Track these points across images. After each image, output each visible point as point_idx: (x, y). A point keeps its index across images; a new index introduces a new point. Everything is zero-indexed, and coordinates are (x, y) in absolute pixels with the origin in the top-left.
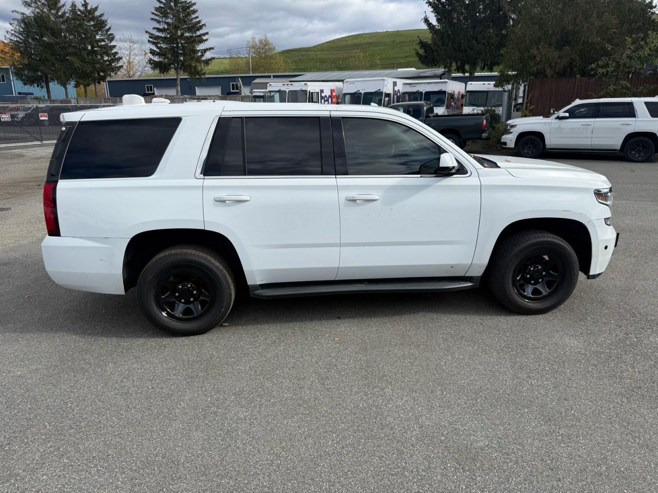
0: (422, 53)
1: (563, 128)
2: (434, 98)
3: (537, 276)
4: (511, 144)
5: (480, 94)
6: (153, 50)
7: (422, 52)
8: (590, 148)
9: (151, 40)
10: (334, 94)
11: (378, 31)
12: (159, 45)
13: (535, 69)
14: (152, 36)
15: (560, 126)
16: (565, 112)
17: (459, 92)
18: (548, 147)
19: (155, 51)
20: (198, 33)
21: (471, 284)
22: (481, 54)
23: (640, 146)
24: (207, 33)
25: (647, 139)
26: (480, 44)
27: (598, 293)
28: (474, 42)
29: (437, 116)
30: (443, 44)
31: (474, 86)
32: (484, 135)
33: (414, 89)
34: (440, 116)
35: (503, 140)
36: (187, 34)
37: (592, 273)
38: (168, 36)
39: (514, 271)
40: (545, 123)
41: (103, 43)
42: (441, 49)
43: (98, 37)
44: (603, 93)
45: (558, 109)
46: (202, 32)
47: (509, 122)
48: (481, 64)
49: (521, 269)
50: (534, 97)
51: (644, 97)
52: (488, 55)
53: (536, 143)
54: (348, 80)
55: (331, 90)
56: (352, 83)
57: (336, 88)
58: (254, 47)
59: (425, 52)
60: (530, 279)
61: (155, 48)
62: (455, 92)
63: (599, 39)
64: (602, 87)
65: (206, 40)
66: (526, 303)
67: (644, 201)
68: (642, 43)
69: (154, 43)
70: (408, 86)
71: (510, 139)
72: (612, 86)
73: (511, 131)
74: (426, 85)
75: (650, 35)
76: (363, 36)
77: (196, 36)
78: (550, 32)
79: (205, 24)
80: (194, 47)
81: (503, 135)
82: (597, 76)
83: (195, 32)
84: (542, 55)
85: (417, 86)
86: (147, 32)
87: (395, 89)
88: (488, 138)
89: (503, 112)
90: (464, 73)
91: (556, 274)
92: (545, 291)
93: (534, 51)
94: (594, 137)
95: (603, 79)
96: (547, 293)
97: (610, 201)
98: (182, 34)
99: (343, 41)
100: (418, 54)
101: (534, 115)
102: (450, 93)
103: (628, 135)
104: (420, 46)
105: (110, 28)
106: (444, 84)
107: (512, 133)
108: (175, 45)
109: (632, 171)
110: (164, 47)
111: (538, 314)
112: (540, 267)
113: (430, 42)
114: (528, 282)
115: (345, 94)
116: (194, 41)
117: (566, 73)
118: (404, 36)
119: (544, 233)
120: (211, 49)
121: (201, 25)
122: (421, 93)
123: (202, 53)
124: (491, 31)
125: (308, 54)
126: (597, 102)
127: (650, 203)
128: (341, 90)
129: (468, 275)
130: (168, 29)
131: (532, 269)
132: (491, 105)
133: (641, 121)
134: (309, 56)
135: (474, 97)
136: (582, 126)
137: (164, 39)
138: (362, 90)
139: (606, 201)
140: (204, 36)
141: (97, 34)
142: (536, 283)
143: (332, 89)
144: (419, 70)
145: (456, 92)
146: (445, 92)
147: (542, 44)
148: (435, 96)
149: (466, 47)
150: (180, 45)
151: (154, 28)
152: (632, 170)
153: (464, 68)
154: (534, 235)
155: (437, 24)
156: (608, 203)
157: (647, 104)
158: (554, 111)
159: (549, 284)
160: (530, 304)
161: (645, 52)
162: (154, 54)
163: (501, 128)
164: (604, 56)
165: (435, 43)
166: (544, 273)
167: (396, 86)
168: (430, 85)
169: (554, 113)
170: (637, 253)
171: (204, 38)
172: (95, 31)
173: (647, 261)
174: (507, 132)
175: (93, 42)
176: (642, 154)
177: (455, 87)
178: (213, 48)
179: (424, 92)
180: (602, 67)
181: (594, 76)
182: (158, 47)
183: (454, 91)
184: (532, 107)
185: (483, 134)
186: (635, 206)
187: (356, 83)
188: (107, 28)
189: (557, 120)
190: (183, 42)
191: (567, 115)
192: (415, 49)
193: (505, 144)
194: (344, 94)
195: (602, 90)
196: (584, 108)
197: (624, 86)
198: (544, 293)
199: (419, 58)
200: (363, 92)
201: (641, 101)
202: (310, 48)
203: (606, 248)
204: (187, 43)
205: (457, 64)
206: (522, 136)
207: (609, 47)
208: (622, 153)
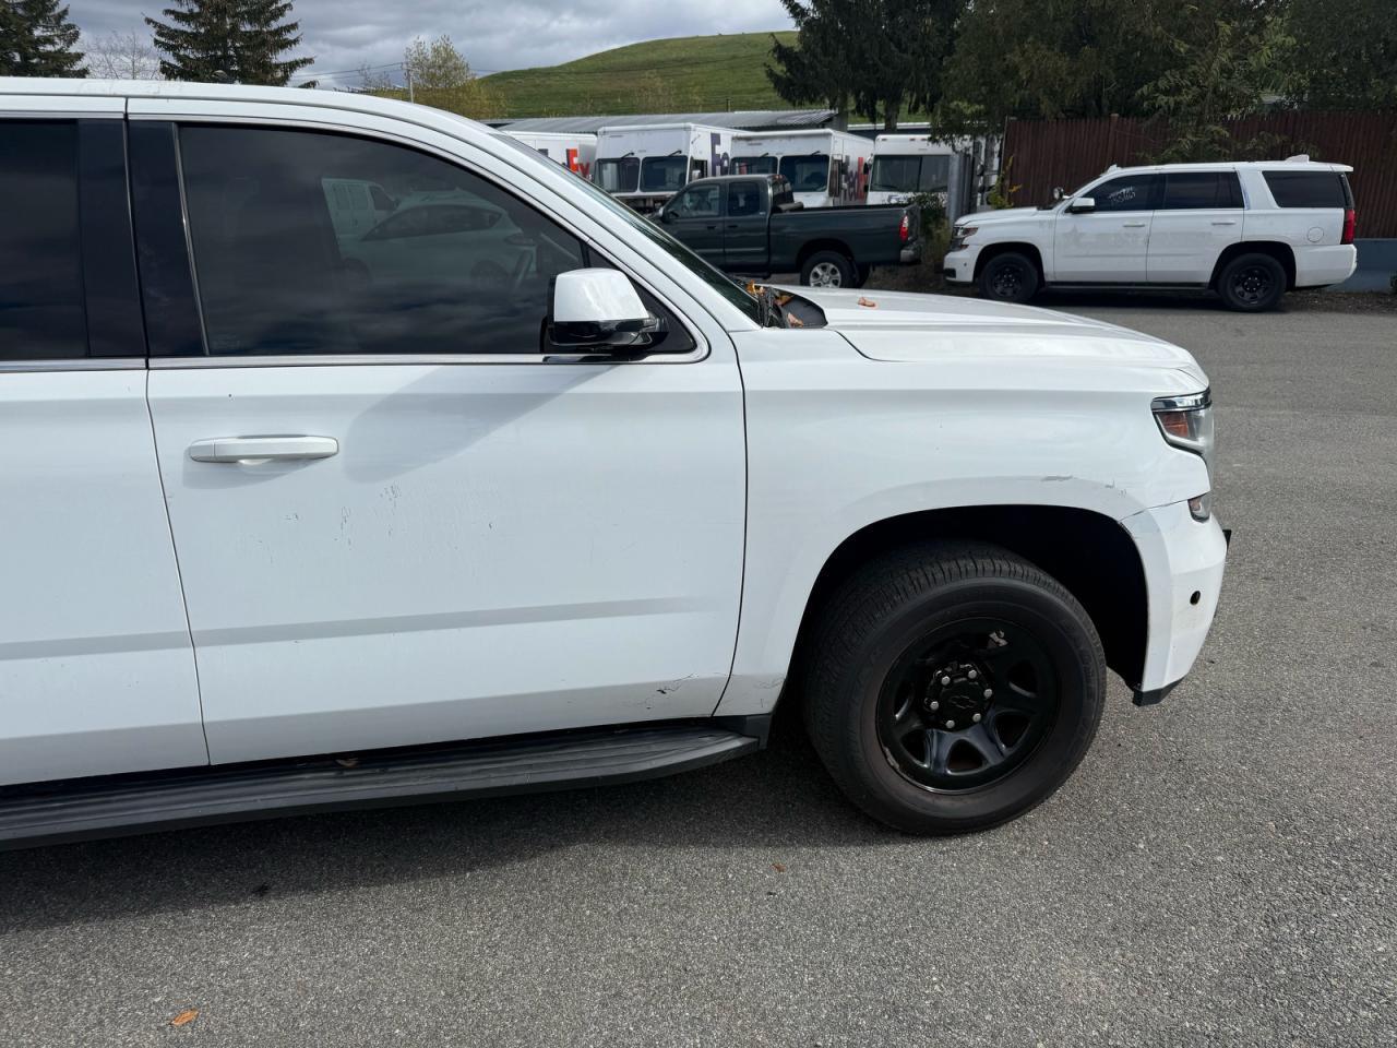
0: (781, 74)
1: (1082, 234)
2: (804, 172)
3: (962, 702)
4: (966, 274)
5: (905, 162)
6: (169, 64)
7: (780, 69)
8: (1144, 280)
9: (163, 40)
10: (576, 160)
11: (700, 35)
12: (182, 53)
13: (1018, 101)
14: (162, 30)
15: (1075, 230)
16: (1086, 196)
17: (860, 160)
18: (1048, 278)
19: (175, 67)
20: (274, 25)
21: (737, 743)
22: (909, 73)
23: (1253, 276)
24: (294, 26)
25: (1269, 259)
26: (905, 51)
27: (1170, 723)
28: (893, 48)
29: (801, 208)
30: (825, 53)
31: (892, 144)
32: (906, 253)
33: (757, 151)
34: (809, 209)
35: (947, 265)
36: (246, 27)
37: (1149, 684)
38: (202, 30)
39: (882, 695)
40: (1041, 223)
41: (49, 48)
42: (820, 62)
43: (37, 33)
44: (1169, 152)
45: (1070, 191)
46: (282, 22)
47: (963, 221)
48: (908, 98)
49: (910, 684)
50: (1018, 165)
51: (1259, 159)
52: (924, 76)
53: (1021, 270)
54: (607, 128)
55: (568, 151)
56: (618, 135)
57: (580, 146)
58: (419, 64)
59: (789, 70)
60: (941, 716)
61: (173, 61)
62: (851, 159)
63: (1159, 28)
64: (1168, 140)
65: (295, 41)
66: (929, 800)
67: (1274, 407)
68: (1254, 39)
69: (168, 48)
70: (744, 143)
71: (963, 262)
72: (1190, 137)
73: (965, 242)
74: (784, 141)
75: (1269, 23)
76: (667, 45)
77: (270, 33)
78: (1051, 11)
79: (289, 5)
80: (265, 56)
81: (948, 252)
82: (1157, 115)
83: (267, 23)
84: (1033, 67)
85: (765, 143)
86: (149, 21)
87: (717, 152)
88: (914, 262)
89: (949, 201)
90: (873, 121)
91: (1027, 694)
92: (993, 754)
93: (1014, 58)
94: (1153, 255)
95: (1170, 121)
96: (999, 760)
97: (1206, 434)
98: (235, 27)
99: (624, 54)
100: (771, 74)
101: (1017, 206)
102: (840, 162)
103: (1226, 250)
104: (776, 56)
105: (65, 12)
106: (823, 140)
107: (966, 246)
108: (219, 53)
109: (1239, 332)
110: (191, 56)
111: (973, 832)
112: (972, 673)
113: (797, 47)
114: (936, 721)
115: (603, 162)
116: (264, 43)
117: (1085, 109)
118: (756, 46)
119: (983, 557)
120: (305, 62)
121: (280, 5)
122: (775, 159)
123: (286, 72)
124: (929, 21)
125: (548, 82)
126: (1157, 172)
127: (1287, 412)
128: (590, 151)
129: (725, 710)
130: (199, 15)
131: (946, 679)
132: (930, 188)
133: (1258, 215)
134: (550, 86)
135: (892, 170)
136: (1125, 230)
137: (192, 39)
138: (640, 151)
139: (1193, 437)
140: (289, 31)
141: (35, 26)
142: (964, 724)
143: (570, 148)
144: (776, 113)
145: (854, 159)
146: (825, 158)
147: (1030, 39)
148: (805, 166)
149: (876, 58)
150: (232, 53)
151: (168, 12)
152: (1238, 330)
153: (874, 109)
154: (945, 566)
155: (812, 7)
156: (1201, 442)
157: (1268, 175)
158: (1061, 195)
159: (1006, 728)
160: (944, 803)
161: (1262, 58)
162: (172, 72)
163: (946, 238)
164: (1170, 69)
165: (807, 48)
166: (988, 692)
167: (719, 143)
168: (793, 140)
169: (1061, 199)
170: (1270, 565)
171: (290, 36)
172: (28, 19)
173: (1304, 594)
174: (958, 245)
175: (25, 45)
176: (1259, 294)
177: (848, 147)
178: (310, 61)
179: (779, 158)
180: (1166, 92)
181: (1147, 115)
182: (179, 58)
183: (847, 157)
184: (1015, 189)
185: (903, 252)
186: (1253, 422)
187: (626, 136)
188: (58, 10)
189: (1069, 216)
190: (238, 45)
191: (1091, 202)
192: (765, 64)
193: (952, 272)
194: (599, 160)
195: (1169, 145)
196: (1129, 186)
197: (1217, 138)
198: (992, 760)
199: (775, 85)
200: (641, 157)
201: (1256, 170)
202: (552, 68)
203: (1195, 598)
204: (247, 47)
205: (857, 96)
206: (990, 253)
207: (1182, 47)
208: (1213, 291)
